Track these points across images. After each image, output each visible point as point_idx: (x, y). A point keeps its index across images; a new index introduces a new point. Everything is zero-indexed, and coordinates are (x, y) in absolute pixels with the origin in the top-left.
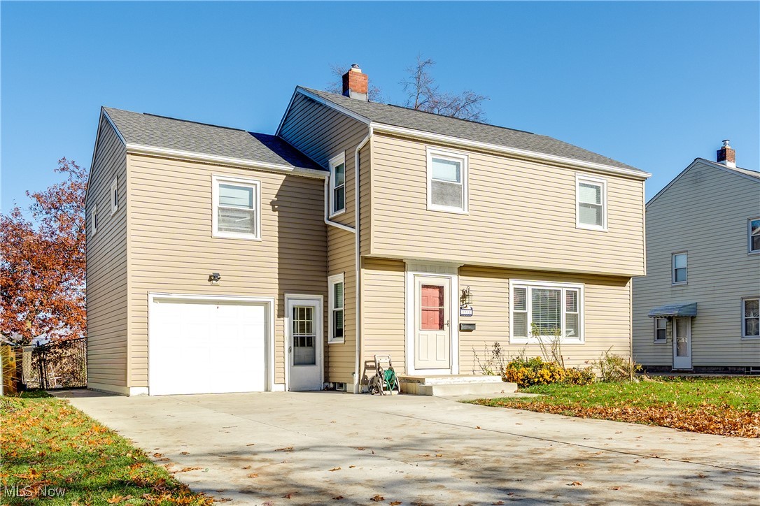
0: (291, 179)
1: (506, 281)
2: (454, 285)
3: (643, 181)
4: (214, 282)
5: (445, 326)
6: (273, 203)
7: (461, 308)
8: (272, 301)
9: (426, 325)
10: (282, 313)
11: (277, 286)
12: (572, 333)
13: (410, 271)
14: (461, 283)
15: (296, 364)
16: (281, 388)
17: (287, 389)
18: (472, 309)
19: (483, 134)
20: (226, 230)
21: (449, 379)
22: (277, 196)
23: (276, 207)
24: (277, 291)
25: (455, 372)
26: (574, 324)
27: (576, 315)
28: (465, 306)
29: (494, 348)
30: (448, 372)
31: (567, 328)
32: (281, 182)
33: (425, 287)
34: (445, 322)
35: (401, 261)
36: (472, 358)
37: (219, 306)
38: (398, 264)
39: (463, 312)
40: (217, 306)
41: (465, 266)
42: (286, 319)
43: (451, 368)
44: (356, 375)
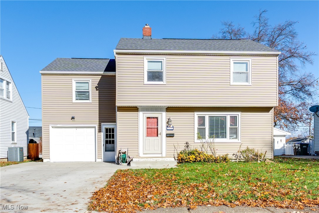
0: (103, 77)
1: (193, 113)
2: (163, 117)
3: (276, 56)
4: (73, 120)
5: (159, 135)
6: (96, 87)
7: (167, 127)
8: (96, 126)
9: (148, 135)
10: (100, 131)
11: (98, 120)
12: (235, 137)
13: (141, 111)
14: (167, 115)
15: (106, 151)
16: (100, 160)
17: (103, 161)
18: (173, 127)
19: (183, 45)
20: (80, 99)
21: (161, 159)
22: (98, 84)
23: (98, 89)
24: (98, 122)
25: (164, 155)
26: (234, 132)
27: (237, 128)
28: (169, 125)
29: (185, 145)
30: (160, 155)
31: (230, 134)
32: (100, 79)
33: (148, 118)
34: (159, 133)
35: (136, 107)
36: (173, 149)
37: (77, 129)
38: (135, 109)
39: (168, 128)
40: (76, 129)
41: (168, 107)
42: (102, 133)
43: (162, 154)
44: (116, 156)
